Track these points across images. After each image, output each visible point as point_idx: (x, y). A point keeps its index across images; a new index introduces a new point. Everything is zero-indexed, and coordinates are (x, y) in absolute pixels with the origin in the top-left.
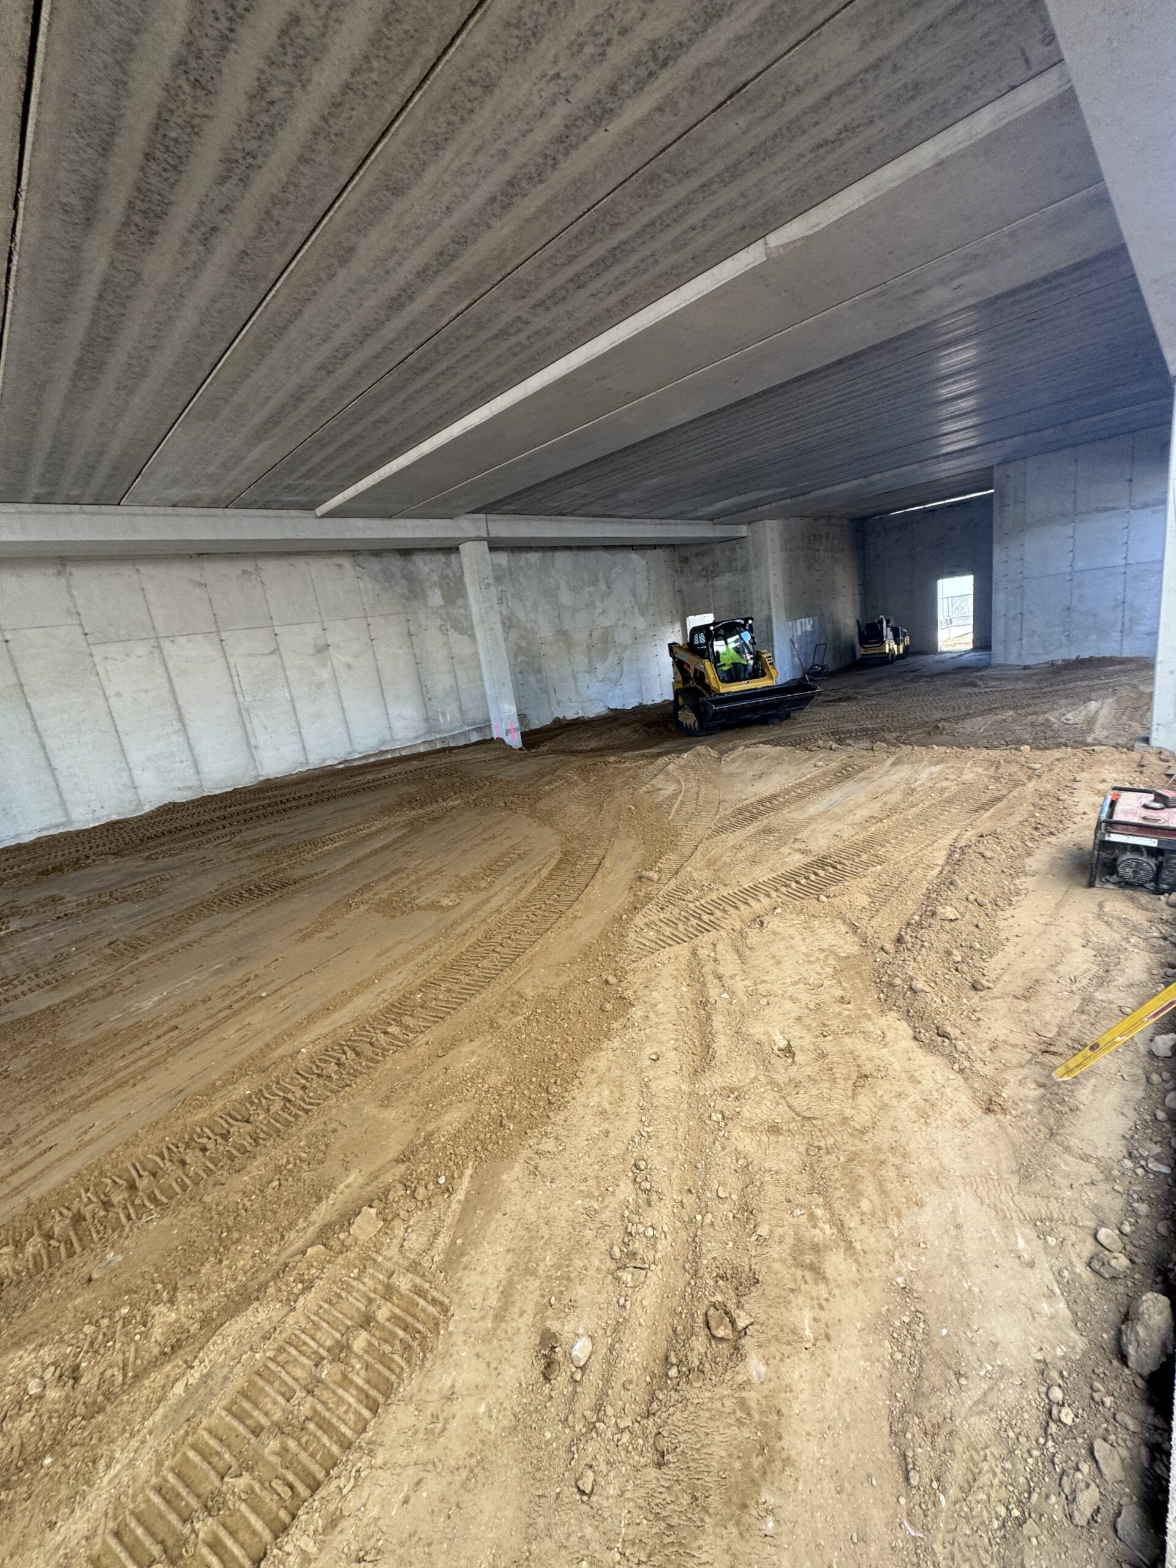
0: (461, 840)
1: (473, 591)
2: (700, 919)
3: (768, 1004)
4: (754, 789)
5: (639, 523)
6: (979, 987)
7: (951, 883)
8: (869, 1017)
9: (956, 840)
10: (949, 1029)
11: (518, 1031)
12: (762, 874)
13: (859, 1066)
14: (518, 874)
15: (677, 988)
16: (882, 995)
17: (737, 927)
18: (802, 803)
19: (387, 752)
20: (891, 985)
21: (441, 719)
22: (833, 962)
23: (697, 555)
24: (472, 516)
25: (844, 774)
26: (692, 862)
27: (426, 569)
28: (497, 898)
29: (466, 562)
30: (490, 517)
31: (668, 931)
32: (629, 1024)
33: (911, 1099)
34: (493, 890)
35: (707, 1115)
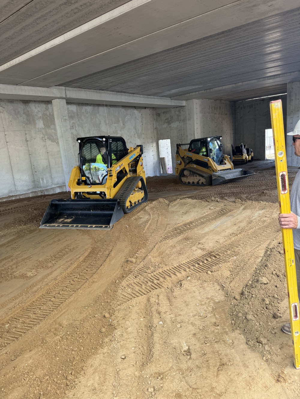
0: (42, 242)
1: (57, 122)
2: (153, 282)
3: (181, 327)
4: (182, 219)
5: (138, 97)
6: (276, 317)
7: (266, 266)
8: (226, 333)
9: (269, 245)
10: (262, 339)
11: (56, 345)
12: (183, 259)
13: (221, 359)
14: (69, 260)
15: (139, 319)
16: (233, 322)
17: (170, 287)
18: (203, 226)
19: (13, 196)
20: (237, 316)
21: (41, 182)
22: (212, 305)
23: (164, 113)
24: (58, 87)
25: (222, 213)
26: (152, 254)
27: (36, 110)
28: (55, 272)
29: (55, 108)
30: (67, 88)
31: (137, 288)
32: (113, 339)
33: (244, 376)
34: (54, 268)
35: (146, 389)
